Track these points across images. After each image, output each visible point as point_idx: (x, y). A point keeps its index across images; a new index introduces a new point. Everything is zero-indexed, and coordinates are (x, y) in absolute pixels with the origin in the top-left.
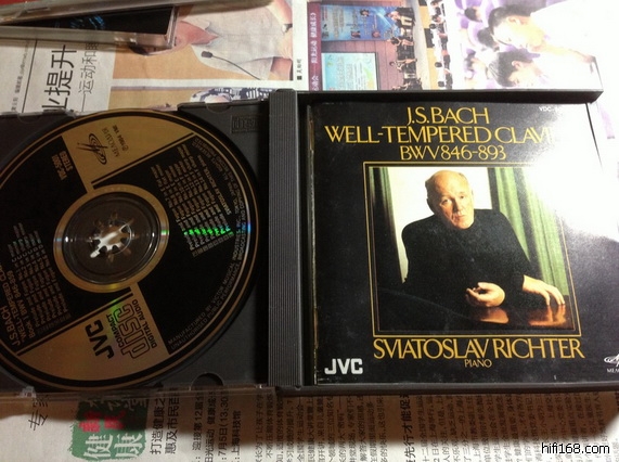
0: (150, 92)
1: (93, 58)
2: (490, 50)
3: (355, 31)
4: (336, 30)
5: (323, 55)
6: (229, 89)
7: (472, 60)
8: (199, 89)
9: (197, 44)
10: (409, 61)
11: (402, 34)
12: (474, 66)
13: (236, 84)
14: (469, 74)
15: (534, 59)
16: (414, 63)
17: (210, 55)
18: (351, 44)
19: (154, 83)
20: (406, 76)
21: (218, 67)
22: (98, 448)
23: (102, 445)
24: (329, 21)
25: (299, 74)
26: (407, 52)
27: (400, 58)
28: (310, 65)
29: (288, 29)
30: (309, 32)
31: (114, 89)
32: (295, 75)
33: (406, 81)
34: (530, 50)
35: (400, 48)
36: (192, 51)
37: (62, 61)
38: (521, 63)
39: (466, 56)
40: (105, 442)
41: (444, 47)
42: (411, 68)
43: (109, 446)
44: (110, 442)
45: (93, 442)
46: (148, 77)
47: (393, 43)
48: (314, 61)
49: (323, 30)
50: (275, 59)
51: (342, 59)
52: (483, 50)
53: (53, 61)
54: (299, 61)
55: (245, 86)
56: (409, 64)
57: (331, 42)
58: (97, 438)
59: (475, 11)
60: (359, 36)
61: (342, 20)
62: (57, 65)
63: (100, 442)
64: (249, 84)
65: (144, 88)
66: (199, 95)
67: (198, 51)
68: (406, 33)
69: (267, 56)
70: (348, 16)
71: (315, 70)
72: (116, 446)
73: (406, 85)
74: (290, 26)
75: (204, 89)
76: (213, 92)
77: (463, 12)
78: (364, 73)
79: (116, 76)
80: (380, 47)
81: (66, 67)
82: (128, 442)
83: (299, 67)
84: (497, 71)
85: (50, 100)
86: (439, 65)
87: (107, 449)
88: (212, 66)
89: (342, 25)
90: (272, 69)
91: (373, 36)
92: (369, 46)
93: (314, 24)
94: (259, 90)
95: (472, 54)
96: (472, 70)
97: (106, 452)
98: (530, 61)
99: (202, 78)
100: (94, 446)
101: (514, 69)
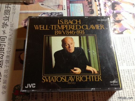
0: (29, 14)
1: (15, 6)
2: (110, 2)
5: (70, 4)
6: (48, 13)
7: (106, 4)
8: (41, 13)
9: (40, 2)
10: (90, 5)
12: (106, 6)
13: (49, 11)
14: (105, 8)
15: (120, 4)
16: (92, 5)
17: (43, 5)
18: (76, 1)
19: (30, 11)
20: (90, 9)
21: (45, 8)
22: (18, 99)
23: (20, 98)
25: (65, 9)
26: (90, 3)
27: (88, 4)
28: (67, 6)
31: (20, 13)
32: (64, 9)
33: (90, 10)
34: (119, 2)
35: (88, 2)
36: (39, 4)
37: (8, 7)
38: (117, 5)
39: (104, 4)
40: (20, 97)
41: (99, 2)
42: (91, 7)
43: (21, 98)
44: (21, 97)
45: (17, 98)
46: (28, 10)
47: (87, 1)
48: (68, 6)
50: (59, 5)
51: (75, 5)
52: (108, 2)
53: (6, 7)
54: (64, 6)
55: (52, 12)
56: (91, 6)
57: (72, 1)
58: (18, 96)
62: (7, 8)
63: (19, 97)
64: (53, 11)
65: (27, 13)
66: (41, 14)
67: (40, 4)
69: (57, 5)
71: (68, 8)
72: (23, 98)
73: (90, 11)
75: (42, 13)
76: (44, 13)
78: (80, 8)
79: (20, 10)
80: (83, 2)
81: (9, 8)
82: (26, 97)
83: (64, 7)
84: (112, 7)
85: (5, 16)
86: (98, 6)
87: (21, 99)
88: (44, 7)
90: (58, 8)
92: (81, 2)
94: (55, 13)
95: (105, 3)
96: (106, 7)
97: (20, 100)
98: (119, 5)
99: (41, 10)
100: (18, 98)
101: (116, 6)
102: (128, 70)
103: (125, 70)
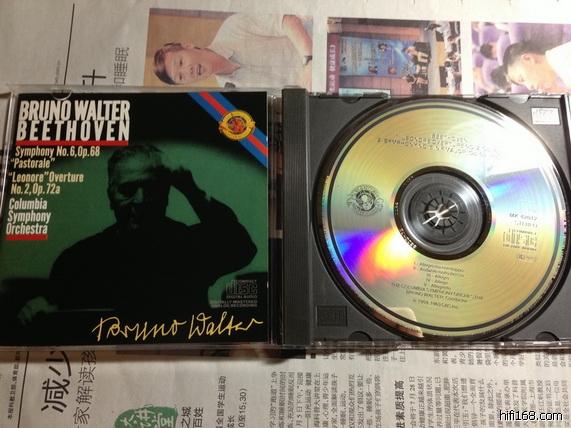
3: (373, 66)
4: (354, 64)
5: (341, 90)
11: (418, 71)
18: (367, 80)
24: (348, 54)
29: (308, 61)
30: (328, 65)
36: (216, 81)
41: (458, 88)
47: (409, 81)
49: (342, 64)
57: (352, 77)
59: (491, 47)
60: (376, 72)
61: (360, 54)
67: (222, 82)
68: (421, 70)
70: (366, 50)
74: (310, 58)
77: (479, 49)
80: (396, 83)
89: (361, 60)
91: (389, 72)
92: (385, 82)
93: (333, 56)
102: (540, 382)
103: (527, 382)
